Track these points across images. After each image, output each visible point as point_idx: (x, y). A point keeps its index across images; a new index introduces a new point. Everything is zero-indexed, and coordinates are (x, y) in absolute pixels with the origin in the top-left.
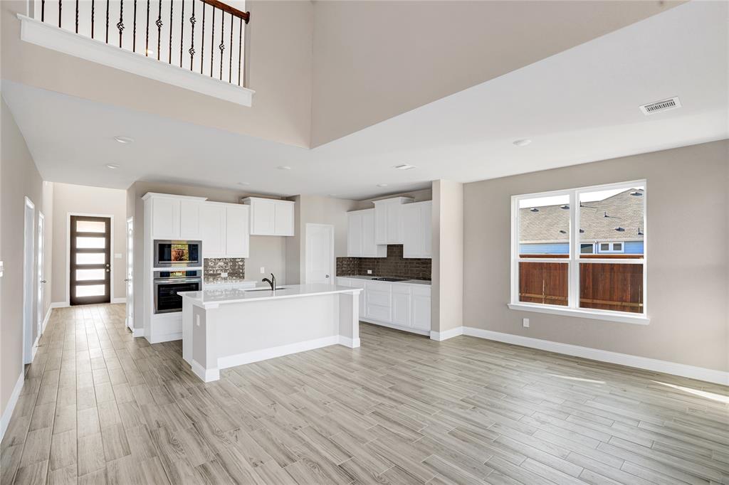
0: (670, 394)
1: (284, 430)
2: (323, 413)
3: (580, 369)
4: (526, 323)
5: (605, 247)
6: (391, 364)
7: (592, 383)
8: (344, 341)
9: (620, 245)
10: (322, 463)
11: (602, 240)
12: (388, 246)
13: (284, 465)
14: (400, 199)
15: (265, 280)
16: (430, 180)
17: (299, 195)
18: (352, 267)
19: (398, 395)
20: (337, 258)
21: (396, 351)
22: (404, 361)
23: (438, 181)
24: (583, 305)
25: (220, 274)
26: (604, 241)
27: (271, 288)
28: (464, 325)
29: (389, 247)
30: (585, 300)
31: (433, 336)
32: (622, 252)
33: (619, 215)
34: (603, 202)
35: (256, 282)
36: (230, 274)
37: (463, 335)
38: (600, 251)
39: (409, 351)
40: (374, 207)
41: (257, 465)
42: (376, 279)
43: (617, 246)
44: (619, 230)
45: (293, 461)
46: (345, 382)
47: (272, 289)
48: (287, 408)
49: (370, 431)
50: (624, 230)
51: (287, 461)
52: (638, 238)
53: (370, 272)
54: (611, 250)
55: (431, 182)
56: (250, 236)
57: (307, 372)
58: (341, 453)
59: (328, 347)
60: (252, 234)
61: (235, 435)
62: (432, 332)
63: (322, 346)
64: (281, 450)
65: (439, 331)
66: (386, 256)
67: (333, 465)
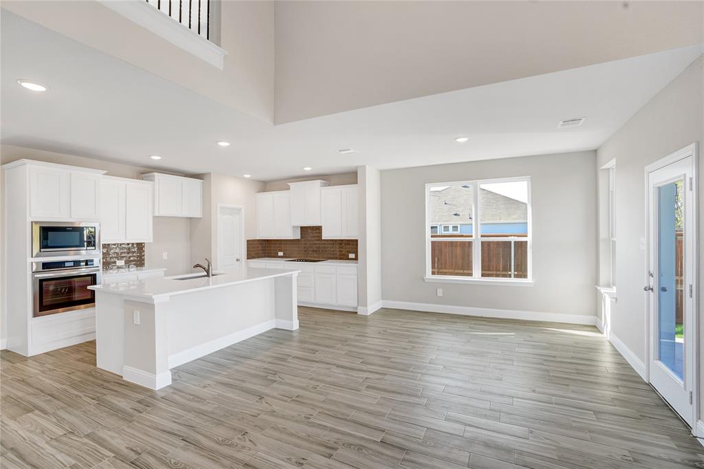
0: (558, 335)
1: (297, 421)
2: (322, 398)
3: (490, 326)
4: (440, 292)
5: (446, 228)
6: (344, 341)
7: (505, 335)
8: (284, 324)
9: (457, 227)
10: (362, 443)
11: (445, 223)
12: (301, 227)
13: (330, 456)
14: (318, 182)
15: (198, 266)
16: (355, 165)
17: (210, 174)
18: (262, 249)
19: (373, 367)
20: (248, 241)
21: (337, 328)
22: (352, 337)
23: (364, 167)
24: (483, 275)
25: (115, 262)
26: (446, 224)
27: (205, 273)
28: (382, 299)
29: (303, 229)
30: (484, 272)
31: (361, 311)
32: (458, 233)
33: (455, 203)
34: (443, 192)
35: (165, 269)
36: (128, 263)
37: (382, 308)
38: (443, 232)
39: (349, 328)
40: (289, 189)
41: (302, 464)
42: (294, 261)
43: (455, 228)
44: (456, 215)
45: (336, 449)
46: (318, 365)
47: (208, 276)
48: (278, 399)
49: (379, 404)
50: (459, 215)
51: (330, 451)
52: (469, 222)
53: (281, 254)
54: (451, 232)
55: (357, 167)
56: (154, 217)
57: (269, 360)
58: (372, 430)
59: (267, 332)
60: (157, 214)
61: (247, 440)
62: (359, 308)
63: (261, 332)
64: (313, 442)
65: (366, 306)
66: (299, 238)
67: (375, 442)
